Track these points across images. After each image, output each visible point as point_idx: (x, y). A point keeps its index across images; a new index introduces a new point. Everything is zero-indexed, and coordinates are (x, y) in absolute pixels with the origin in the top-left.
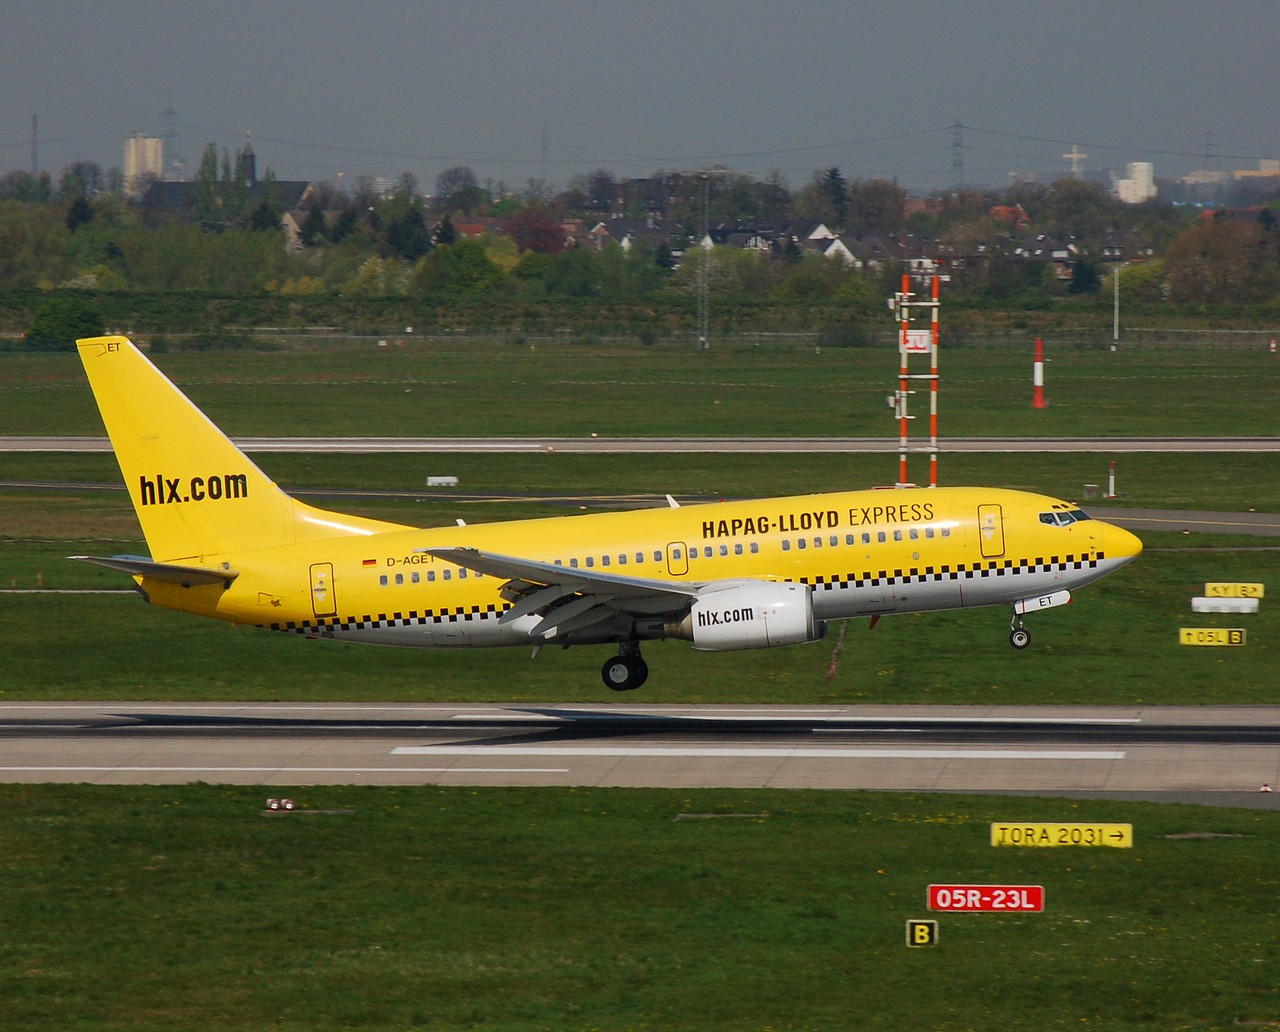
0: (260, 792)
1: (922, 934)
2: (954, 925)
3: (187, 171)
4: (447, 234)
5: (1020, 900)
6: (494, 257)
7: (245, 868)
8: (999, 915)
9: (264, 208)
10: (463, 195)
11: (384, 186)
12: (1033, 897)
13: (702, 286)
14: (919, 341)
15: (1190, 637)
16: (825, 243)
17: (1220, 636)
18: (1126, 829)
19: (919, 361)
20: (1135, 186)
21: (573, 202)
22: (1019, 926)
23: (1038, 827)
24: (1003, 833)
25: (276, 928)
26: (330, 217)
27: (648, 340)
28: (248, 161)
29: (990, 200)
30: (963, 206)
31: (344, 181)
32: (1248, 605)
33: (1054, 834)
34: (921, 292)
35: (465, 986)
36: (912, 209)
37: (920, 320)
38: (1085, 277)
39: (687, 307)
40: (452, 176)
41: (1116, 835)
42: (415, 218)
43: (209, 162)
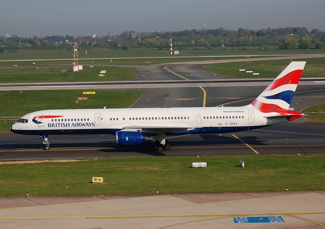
0: (19, 91)
1: (77, 102)
2: (80, 101)
3: (11, 37)
4: (34, 41)
5: (86, 99)
6: (38, 43)
7: (18, 98)
8: (84, 100)
9: (18, 40)
10: (35, 38)
11: (29, 37)
12: (87, 98)
13: (57, 46)
14: (76, 50)
15: (100, 75)
16: (67, 42)
17: (102, 75)
18: (95, 92)
19: (76, 52)
20: (94, 36)
21: (45, 39)
22: (85, 101)
23: (87, 92)
24: (84, 93)
25: (20, 103)
26: (24, 40)
27: (52, 50)
28: (16, 35)
29: (82, 38)
30: (79, 38)
31: (25, 37)
32: (105, 73)
33: (88, 93)
34: (76, 46)
35: (37, 108)
36: (75, 38)
37: (76, 48)
38: (90, 44)
39: (55, 47)
40: (34, 36)
41: (94, 93)
42: (31, 40)
43: (13, 36)
